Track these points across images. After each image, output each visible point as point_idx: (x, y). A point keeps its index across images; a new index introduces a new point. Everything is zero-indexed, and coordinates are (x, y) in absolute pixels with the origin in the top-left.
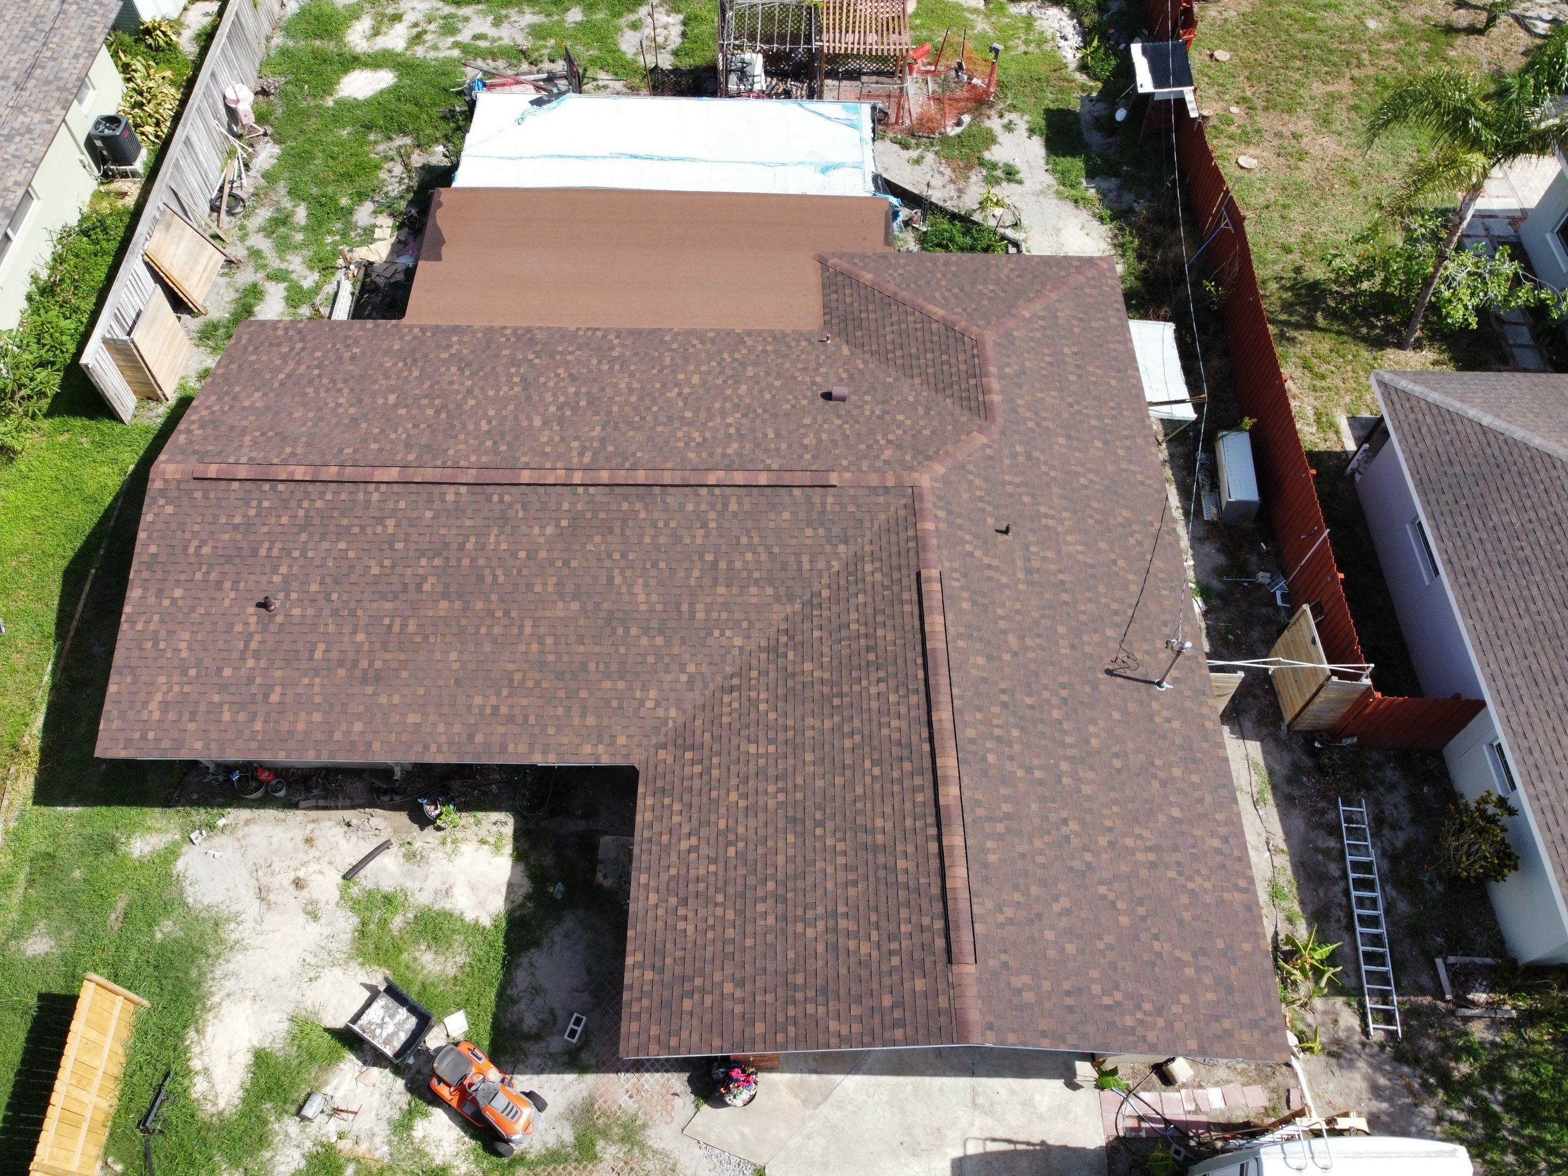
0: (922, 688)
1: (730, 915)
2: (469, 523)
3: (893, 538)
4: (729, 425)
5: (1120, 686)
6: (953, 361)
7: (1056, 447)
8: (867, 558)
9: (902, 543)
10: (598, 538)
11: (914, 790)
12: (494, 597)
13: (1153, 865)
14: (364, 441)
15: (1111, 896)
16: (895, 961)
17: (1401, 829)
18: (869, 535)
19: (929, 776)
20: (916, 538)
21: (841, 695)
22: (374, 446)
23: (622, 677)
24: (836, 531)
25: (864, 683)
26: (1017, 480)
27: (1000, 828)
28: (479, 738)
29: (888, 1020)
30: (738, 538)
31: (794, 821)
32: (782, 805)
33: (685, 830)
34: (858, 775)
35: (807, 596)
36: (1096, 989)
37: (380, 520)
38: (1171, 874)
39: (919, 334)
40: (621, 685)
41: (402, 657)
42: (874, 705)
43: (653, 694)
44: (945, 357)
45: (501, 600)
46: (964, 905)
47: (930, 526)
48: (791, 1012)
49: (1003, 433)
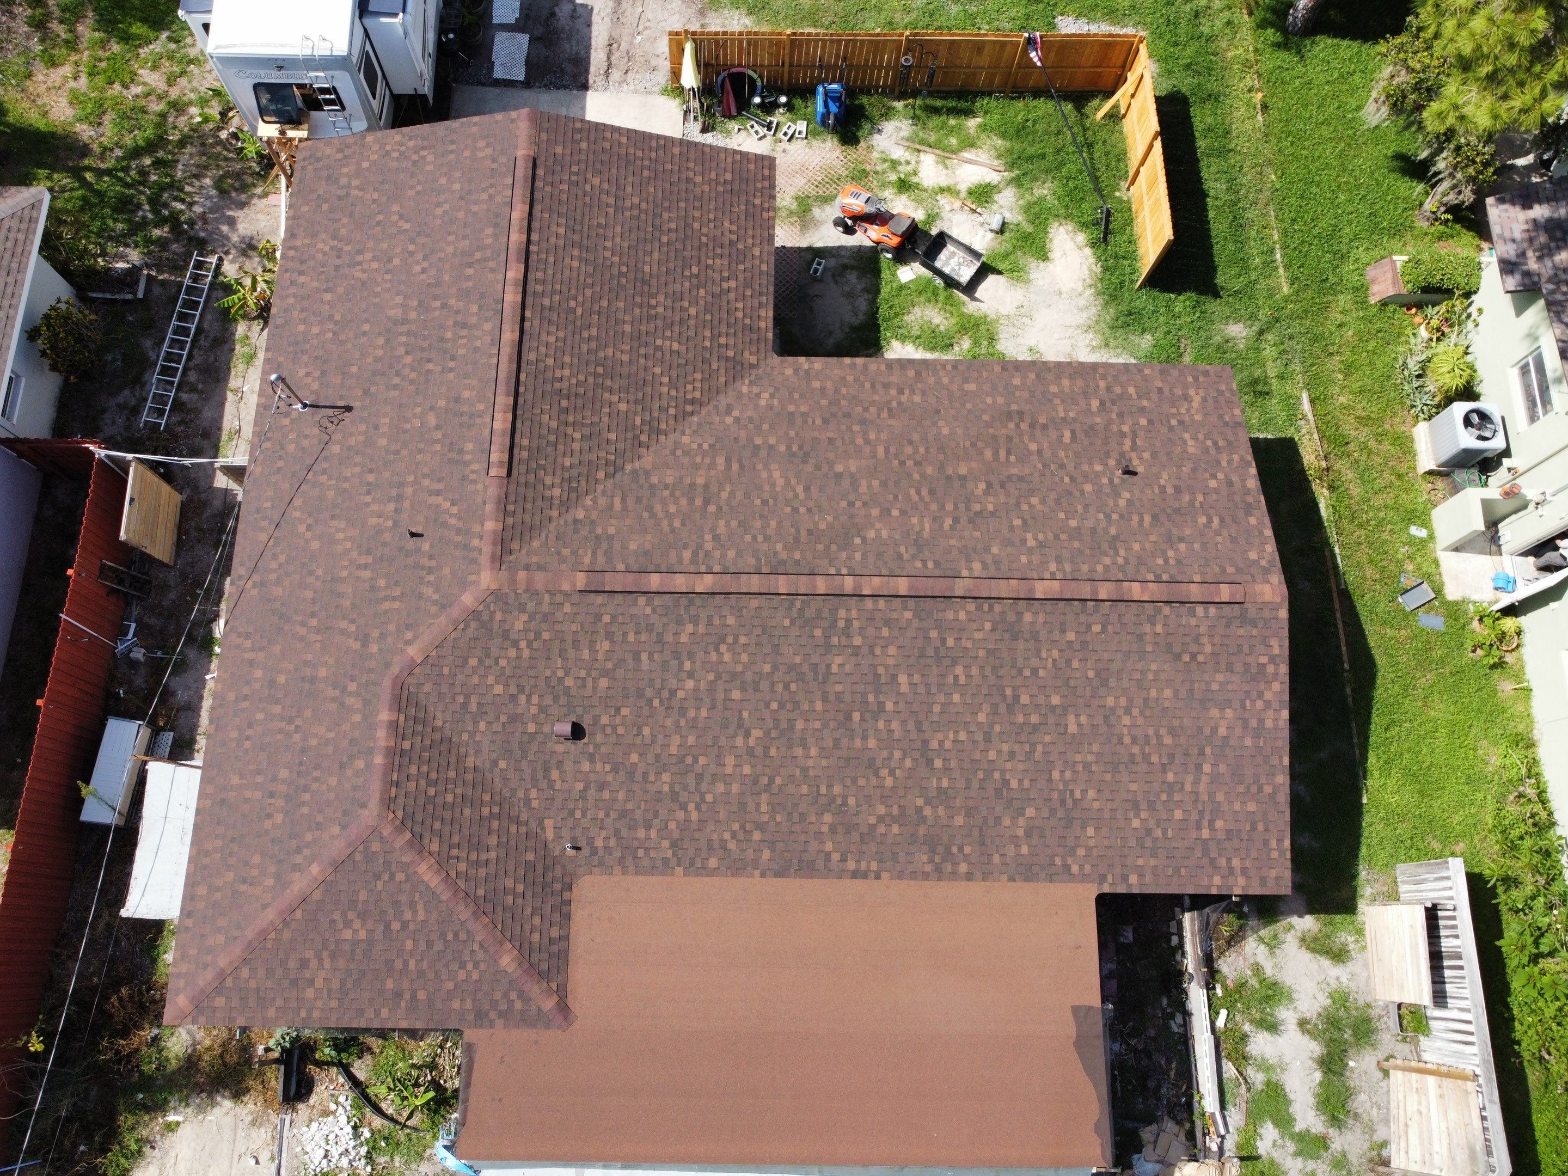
0: (523, 364)
1: (696, 226)
2: (953, 542)
3: (528, 518)
4: (690, 675)
5: (341, 397)
6: (423, 782)
7: (331, 661)
8: (556, 502)
9: (520, 511)
10: (822, 526)
11: (544, 282)
12: (916, 477)
13: (360, 252)
14: (1084, 643)
15: (401, 223)
16: (575, 169)
17: (118, 405)
18: (552, 527)
19: (530, 289)
20: (506, 513)
21: (596, 375)
22: (1071, 636)
23: (791, 414)
24: (584, 532)
25: (574, 381)
26: (386, 605)
27: (478, 255)
28: (911, 373)
29: (585, 134)
30: (683, 524)
31: (644, 282)
32: (654, 296)
33: (732, 295)
34: (588, 305)
35: (618, 476)
36: (430, 158)
37: (1042, 545)
38: (348, 248)
39: (456, 839)
40: (791, 408)
41: (991, 431)
42: (567, 359)
43: (763, 403)
44: (432, 791)
45: (909, 475)
46: (518, 192)
47: (490, 525)
48: (653, 155)
49: (387, 665)
